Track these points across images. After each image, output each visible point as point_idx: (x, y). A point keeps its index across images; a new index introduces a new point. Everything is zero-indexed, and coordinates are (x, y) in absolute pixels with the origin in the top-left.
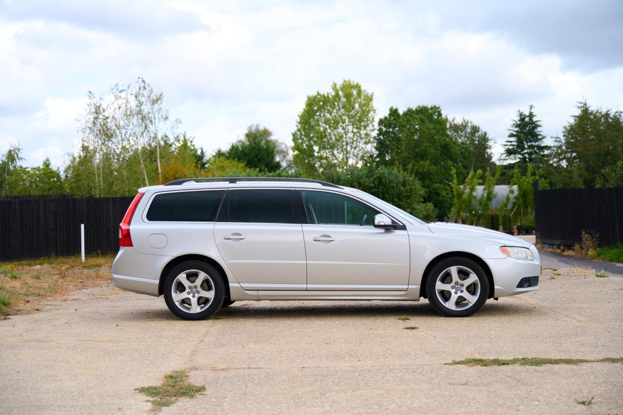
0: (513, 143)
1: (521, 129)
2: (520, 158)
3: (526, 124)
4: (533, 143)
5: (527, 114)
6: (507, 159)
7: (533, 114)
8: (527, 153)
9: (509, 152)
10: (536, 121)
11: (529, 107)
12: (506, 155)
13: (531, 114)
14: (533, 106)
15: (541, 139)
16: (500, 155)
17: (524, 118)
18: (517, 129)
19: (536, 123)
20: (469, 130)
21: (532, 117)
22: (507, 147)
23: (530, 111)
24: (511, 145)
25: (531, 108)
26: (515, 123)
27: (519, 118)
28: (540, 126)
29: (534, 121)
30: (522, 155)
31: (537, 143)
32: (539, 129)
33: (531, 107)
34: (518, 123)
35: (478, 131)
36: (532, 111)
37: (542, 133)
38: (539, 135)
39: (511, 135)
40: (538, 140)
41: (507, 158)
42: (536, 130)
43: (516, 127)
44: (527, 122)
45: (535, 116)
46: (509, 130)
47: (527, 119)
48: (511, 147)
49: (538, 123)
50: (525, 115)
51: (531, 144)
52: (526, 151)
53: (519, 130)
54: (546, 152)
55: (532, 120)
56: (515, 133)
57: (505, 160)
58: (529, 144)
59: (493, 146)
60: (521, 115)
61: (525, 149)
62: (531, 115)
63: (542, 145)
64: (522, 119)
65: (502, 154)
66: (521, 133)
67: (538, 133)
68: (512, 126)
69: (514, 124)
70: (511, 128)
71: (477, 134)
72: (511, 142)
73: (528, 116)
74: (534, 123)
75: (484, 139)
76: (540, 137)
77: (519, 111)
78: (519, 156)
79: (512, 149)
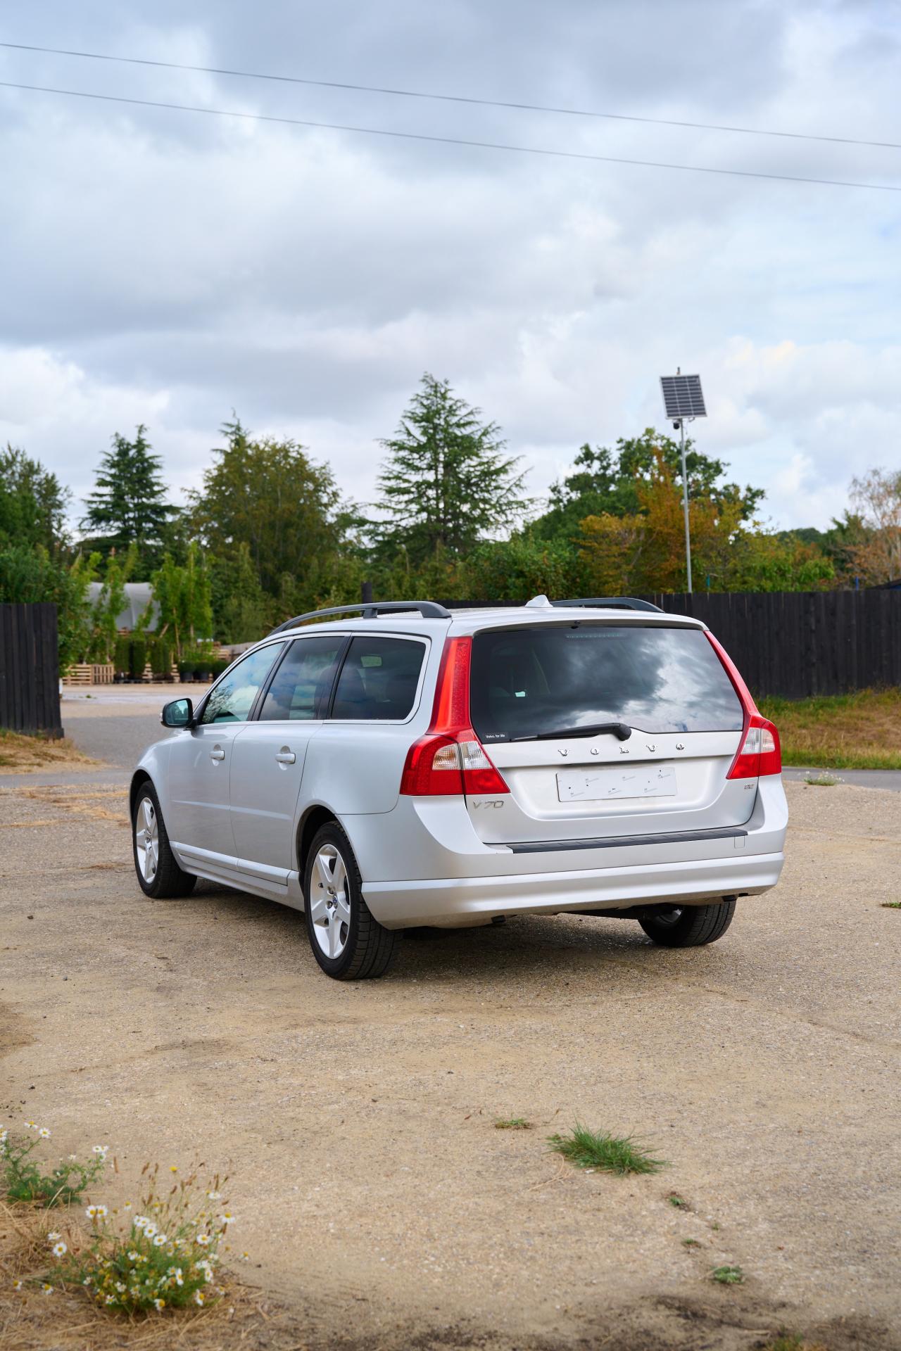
0: (105, 499)
1: (121, 471)
2: (118, 528)
3: (131, 463)
4: (144, 500)
5: (134, 442)
6: (93, 530)
7: (145, 443)
8: (133, 519)
9: (98, 517)
10: (150, 458)
11: (137, 430)
12: (91, 521)
13: (140, 442)
14: (145, 426)
15: (159, 492)
16: (80, 521)
17: (128, 450)
18: (113, 471)
19: (150, 461)
20: (18, 468)
21: (143, 449)
22: (94, 506)
23: (139, 437)
24: (101, 502)
25: (140, 432)
26: (109, 458)
27: (116, 450)
28: (158, 467)
29: (147, 456)
30: (125, 521)
31: (152, 501)
32: (156, 473)
33: (141, 429)
34: (116, 458)
35: (37, 472)
36: (142, 436)
37: (161, 481)
38: (158, 484)
39: (102, 483)
40: (153, 494)
41: (94, 527)
42: (150, 475)
43: (112, 466)
44: (133, 458)
45: (148, 446)
46: (98, 472)
47: (132, 453)
48: (102, 506)
49: (155, 462)
50: (128, 444)
51: (140, 501)
52: (131, 515)
53: (117, 473)
54: (169, 518)
55: (143, 455)
56: (108, 479)
57: (89, 530)
58: (136, 501)
59: (66, 502)
60: (121, 443)
61: (128, 510)
62: (140, 445)
63: (163, 504)
64: (123, 453)
65: (84, 519)
66: (121, 480)
67: (154, 480)
68: (104, 465)
69: (108, 461)
70: (101, 469)
71: (35, 478)
72: (101, 496)
73: (134, 447)
74: (146, 460)
75: (50, 488)
76: (156, 488)
77: (117, 435)
78: (119, 524)
79: (103, 509)
